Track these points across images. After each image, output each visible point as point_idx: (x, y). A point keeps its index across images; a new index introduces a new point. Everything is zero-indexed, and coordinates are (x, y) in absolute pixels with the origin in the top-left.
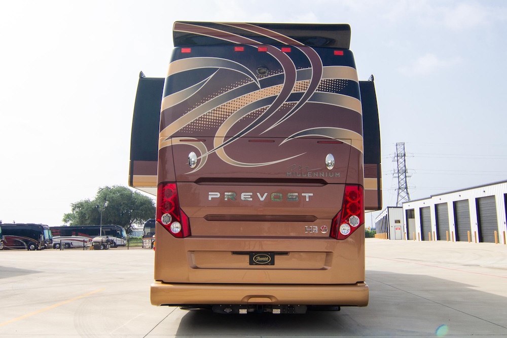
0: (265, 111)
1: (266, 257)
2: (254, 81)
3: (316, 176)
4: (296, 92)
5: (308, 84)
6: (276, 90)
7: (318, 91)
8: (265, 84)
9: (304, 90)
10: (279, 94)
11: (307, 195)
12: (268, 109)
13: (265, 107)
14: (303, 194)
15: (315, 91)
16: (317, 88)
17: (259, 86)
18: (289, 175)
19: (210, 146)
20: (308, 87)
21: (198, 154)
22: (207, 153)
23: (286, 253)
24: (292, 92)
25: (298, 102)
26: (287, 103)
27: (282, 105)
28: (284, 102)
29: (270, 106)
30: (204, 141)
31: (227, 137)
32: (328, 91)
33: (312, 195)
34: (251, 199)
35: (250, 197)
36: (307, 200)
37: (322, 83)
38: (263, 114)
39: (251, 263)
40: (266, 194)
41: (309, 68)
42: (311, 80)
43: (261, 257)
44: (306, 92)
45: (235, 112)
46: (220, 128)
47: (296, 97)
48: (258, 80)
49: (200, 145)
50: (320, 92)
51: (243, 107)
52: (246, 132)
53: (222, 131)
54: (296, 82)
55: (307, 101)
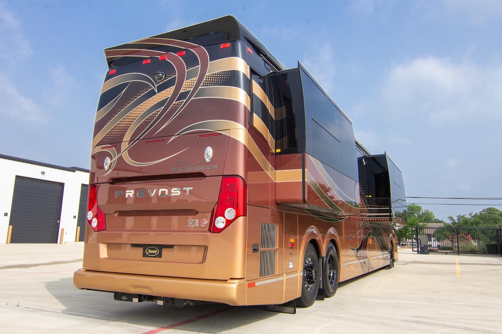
0: (159, 113)
1: (156, 249)
2: (153, 87)
3: (196, 170)
4: (184, 91)
5: (195, 82)
6: (168, 93)
7: (202, 87)
8: (161, 88)
9: (191, 87)
10: (170, 96)
11: (188, 189)
12: (161, 111)
13: (159, 110)
14: (184, 189)
15: (200, 87)
16: (202, 84)
17: (156, 91)
18: (173, 171)
19: (119, 151)
20: (195, 84)
21: (111, 159)
22: (117, 156)
23: (171, 247)
24: (181, 91)
25: (185, 100)
26: (176, 102)
27: (172, 105)
28: (174, 103)
29: (163, 108)
30: (115, 146)
31: (130, 141)
32: (212, 85)
33: (192, 188)
34: (144, 196)
35: (143, 193)
36: (188, 194)
37: (206, 79)
38: (157, 116)
39: (145, 255)
40: (155, 190)
41: (197, 66)
42: (197, 77)
43: (152, 249)
44: (192, 89)
45: (138, 118)
46: (126, 133)
47: (183, 96)
48: (156, 86)
49: (112, 151)
50: (204, 87)
51: (143, 112)
52: (143, 135)
53: (127, 137)
54: (185, 81)
55: (192, 98)
